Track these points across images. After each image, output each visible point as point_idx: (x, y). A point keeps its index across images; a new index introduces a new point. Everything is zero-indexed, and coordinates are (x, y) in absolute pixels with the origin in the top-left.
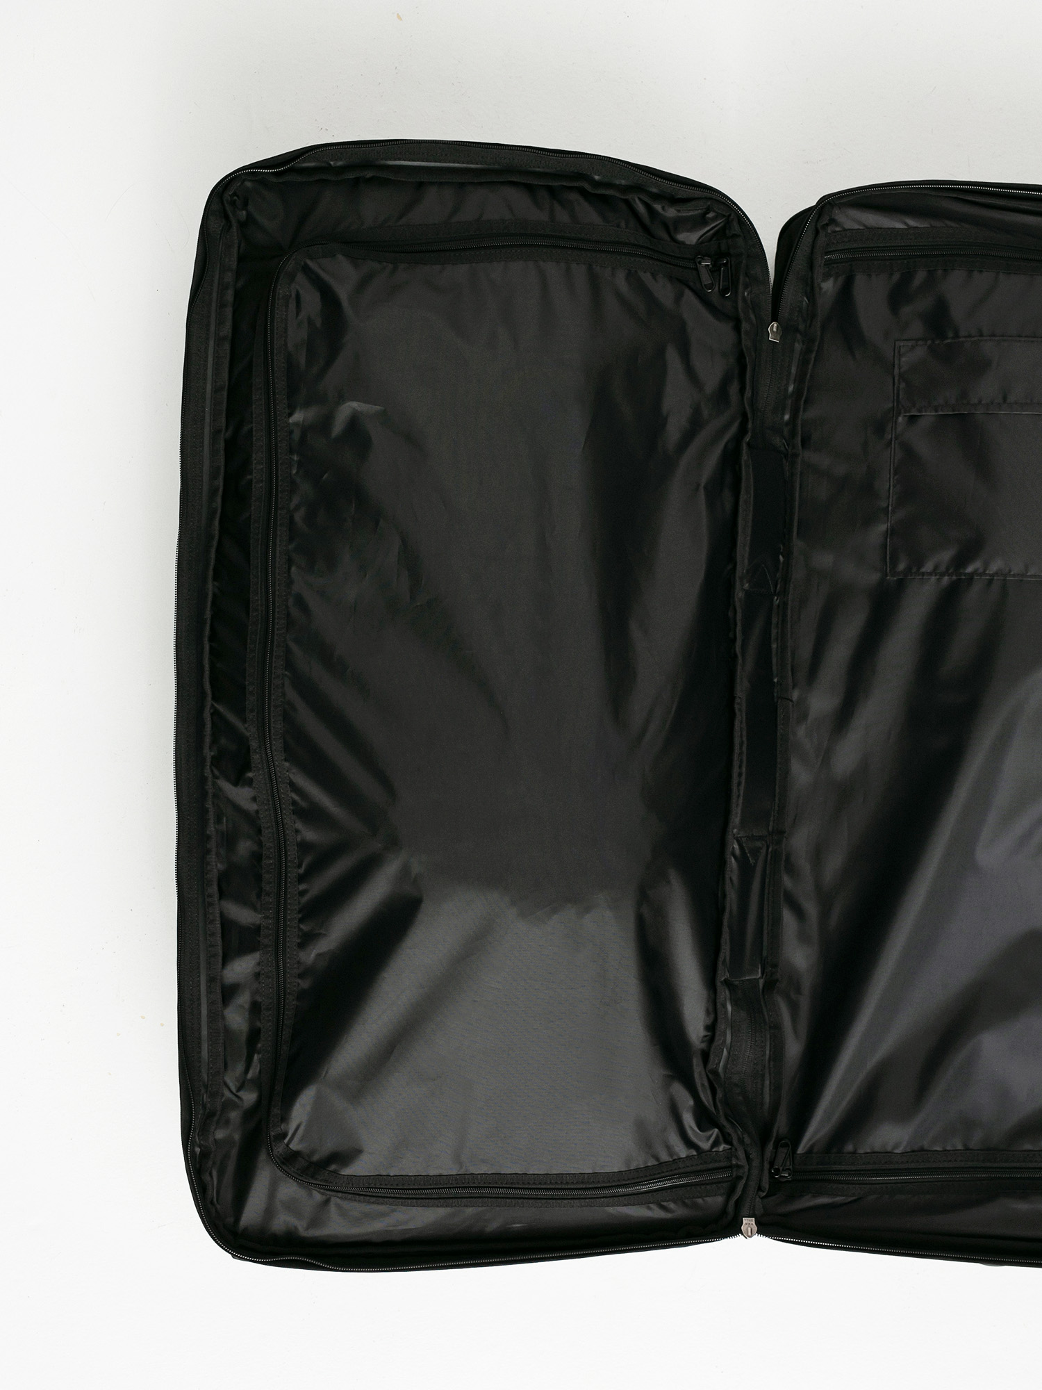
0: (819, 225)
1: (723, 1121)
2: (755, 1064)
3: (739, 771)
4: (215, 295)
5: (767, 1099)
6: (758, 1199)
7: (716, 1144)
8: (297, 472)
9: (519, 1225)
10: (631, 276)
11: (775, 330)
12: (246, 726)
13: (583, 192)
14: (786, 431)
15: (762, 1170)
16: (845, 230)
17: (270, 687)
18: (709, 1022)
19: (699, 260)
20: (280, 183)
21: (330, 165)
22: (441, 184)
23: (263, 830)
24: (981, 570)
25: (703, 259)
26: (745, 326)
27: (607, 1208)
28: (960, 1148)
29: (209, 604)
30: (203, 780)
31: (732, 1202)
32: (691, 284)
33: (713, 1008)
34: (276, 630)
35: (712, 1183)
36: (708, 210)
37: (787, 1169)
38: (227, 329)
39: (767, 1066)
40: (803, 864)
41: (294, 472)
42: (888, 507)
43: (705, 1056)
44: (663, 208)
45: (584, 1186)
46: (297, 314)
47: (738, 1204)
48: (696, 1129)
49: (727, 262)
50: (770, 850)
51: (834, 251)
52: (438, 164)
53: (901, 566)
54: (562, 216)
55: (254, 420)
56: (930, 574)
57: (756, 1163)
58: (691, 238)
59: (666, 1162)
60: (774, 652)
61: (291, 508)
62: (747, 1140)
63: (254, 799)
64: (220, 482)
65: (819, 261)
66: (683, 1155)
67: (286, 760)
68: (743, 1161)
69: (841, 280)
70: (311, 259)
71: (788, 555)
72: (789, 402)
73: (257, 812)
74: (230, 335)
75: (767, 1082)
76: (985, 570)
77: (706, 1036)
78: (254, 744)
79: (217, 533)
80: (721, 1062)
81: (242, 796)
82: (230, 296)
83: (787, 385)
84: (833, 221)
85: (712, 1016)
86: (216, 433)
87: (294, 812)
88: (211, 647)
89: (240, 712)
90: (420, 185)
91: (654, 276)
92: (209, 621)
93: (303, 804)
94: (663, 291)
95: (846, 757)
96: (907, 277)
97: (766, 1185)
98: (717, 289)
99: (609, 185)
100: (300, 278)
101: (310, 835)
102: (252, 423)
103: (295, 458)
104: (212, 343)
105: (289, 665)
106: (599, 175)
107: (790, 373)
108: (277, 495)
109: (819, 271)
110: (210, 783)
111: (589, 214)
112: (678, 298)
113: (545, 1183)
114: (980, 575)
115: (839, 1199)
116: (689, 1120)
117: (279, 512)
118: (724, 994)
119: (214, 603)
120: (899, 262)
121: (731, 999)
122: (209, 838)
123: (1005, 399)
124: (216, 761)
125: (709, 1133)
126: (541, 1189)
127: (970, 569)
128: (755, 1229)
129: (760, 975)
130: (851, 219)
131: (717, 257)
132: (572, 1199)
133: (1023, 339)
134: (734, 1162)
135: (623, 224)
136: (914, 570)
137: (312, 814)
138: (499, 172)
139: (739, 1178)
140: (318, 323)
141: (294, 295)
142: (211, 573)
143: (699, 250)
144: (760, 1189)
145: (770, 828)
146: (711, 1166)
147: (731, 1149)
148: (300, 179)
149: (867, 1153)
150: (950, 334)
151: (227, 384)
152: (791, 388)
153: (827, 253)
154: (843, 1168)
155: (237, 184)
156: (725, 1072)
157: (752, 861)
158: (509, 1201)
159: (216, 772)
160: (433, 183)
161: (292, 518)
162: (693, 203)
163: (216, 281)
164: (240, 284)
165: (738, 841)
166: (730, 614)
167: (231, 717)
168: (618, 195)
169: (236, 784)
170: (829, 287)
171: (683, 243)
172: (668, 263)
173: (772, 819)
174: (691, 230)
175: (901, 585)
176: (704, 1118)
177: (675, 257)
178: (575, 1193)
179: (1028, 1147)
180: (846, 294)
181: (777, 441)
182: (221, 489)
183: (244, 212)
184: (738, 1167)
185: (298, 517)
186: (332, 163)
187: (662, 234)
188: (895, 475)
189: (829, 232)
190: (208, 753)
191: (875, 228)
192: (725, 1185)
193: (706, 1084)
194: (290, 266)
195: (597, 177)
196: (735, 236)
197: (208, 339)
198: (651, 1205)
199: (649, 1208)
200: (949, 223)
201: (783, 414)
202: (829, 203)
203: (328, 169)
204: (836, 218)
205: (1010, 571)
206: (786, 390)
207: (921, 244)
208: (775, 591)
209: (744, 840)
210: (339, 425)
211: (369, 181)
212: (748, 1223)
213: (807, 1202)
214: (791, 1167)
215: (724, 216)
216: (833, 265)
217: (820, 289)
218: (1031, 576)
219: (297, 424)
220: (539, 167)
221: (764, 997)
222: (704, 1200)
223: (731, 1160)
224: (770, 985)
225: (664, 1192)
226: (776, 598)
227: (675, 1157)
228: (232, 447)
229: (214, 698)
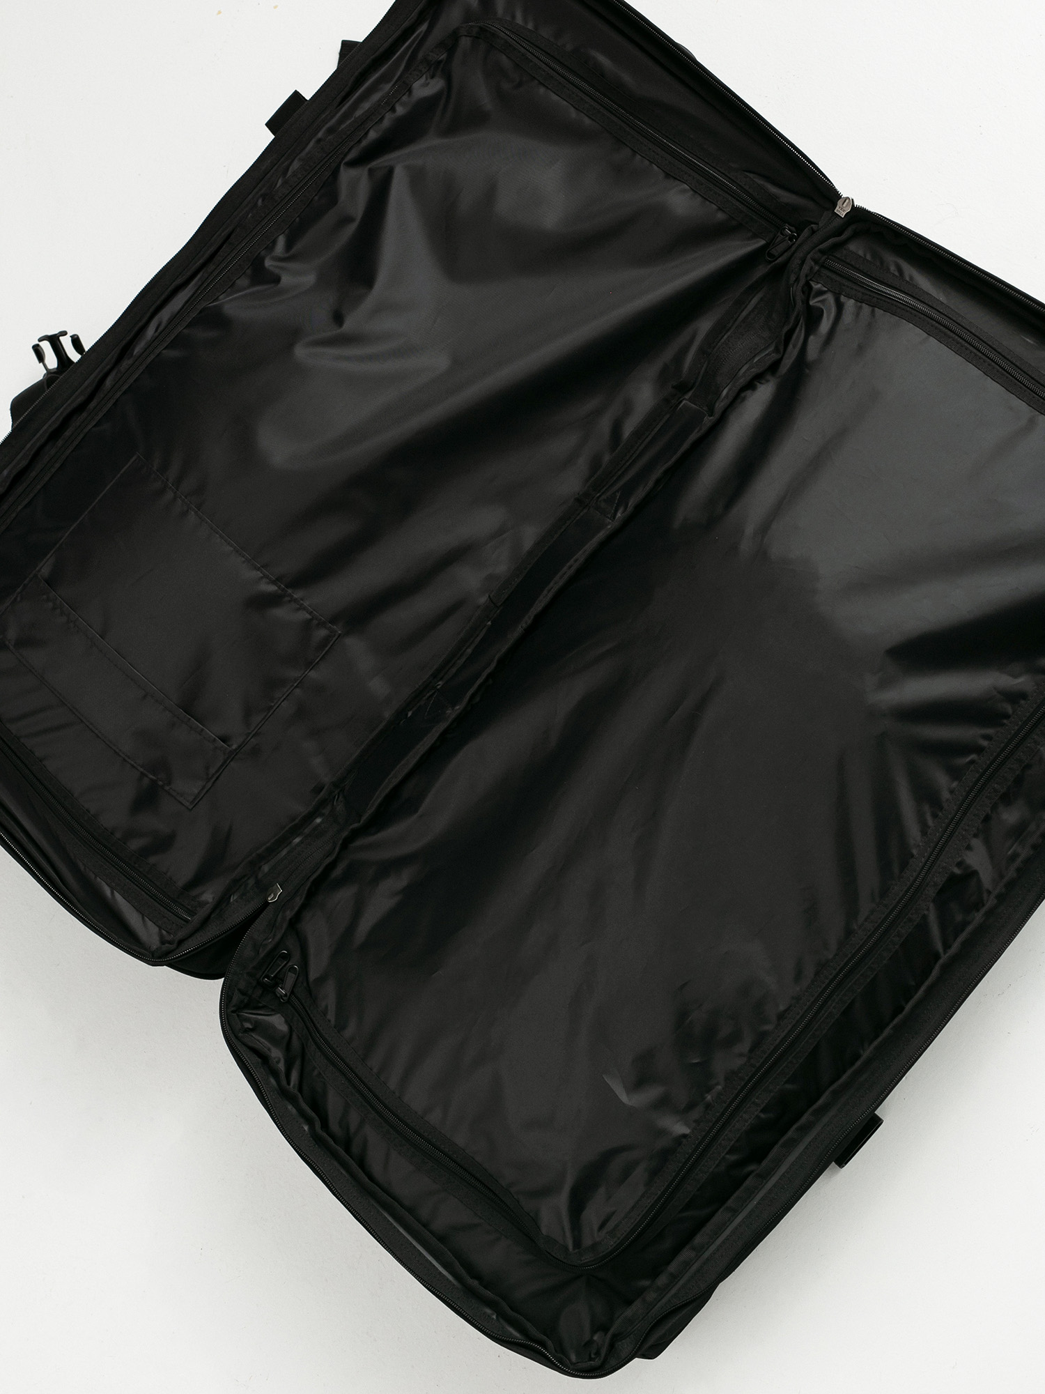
0: (172, 947)
1: (799, 305)
2: (743, 335)
3: (568, 570)
4: (673, 1291)
5: (754, 301)
6: (821, 225)
7: (820, 293)
8: (717, 1084)
9: (1028, 340)
10: (341, 1027)
11: (272, 896)
12: (926, 912)
13: (325, 1125)
14: (326, 811)
15: (800, 245)
16: (160, 928)
17: (879, 926)
18: (748, 393)
19: (285, 998)
20: (547, 1337)
21: (497, 1316)
22: (425, 1226)
23: (982, 817)
24: (264, 580)
25: (281, 996)
26: (289, 914)
27: (945, 302)
28: (639, 157)
29: (880, 1039)
30: (1001, 898)
31: (843, 237)
32: (305, 984)
33: (737, 399)
34: (837, 970)
35: (849, 264)
36: (247, 1030)
37: (783, 235)
38: (686, 1254)
39: (734, 327)
40: (582, 464)
41: (719, 1087)
42: (296, 687)
43: (774, 367)
44: (278, 1062)
45: (946, 330)
46: (614, 1213)
47: (839, 232)
48: (825, 315)
49: (264, 978)
50: (598, 495)
51: (182, 919)
52: (414, 1243)
53: (323, 633)
54: (354, 1118)
55: (719, 1159)
56: (305, 609)
57: (800, 254)
58: (278, 1021)
59: (868, 305)
60: (473, 647)
61: (745, 1059)
62: (793, 278)
63: (969, 848)
64: (791, 1133)
65: (197, 919)
66: (852, 302)
67: (912, 856)
68: (809, 263)
69: (194, 893)
70: (567, 1249)
71: (401, 713)
72: (307, 831)
73: (975, 836)
74: (687, 1247)
75: (744, 313)
76: (262, 578)
77: (760, 383)
78: (931, 892)
79: (827, 1093)
80: (769, 355)
81: (977, 858)
82: (662, 1280)
83: (298, 845)
84: (163, 942)
85: (743, 395)
86: (764, 1177)
87: (941, 808)
88: (907, 1002)
89: (923, 927)
90: (442, 1239)
91: (325, 1013)
92: (891, 1026)
93: (927, 808)
94: (329, 996)
95: (484, 521)
96: (146, 852)
97: (806, 232)
98: (290, 964)
99: (302, 1113)
100: (587, 1241)
101: (942, 780)
102: (724, 1158)
103: (709, 1097)
104: (707, 1254)
105: (849, 932)
106: (303, 1127)
107: (288, 852)
108: (749, 1080)
109: (202, 913)
110: (997, 892)
111: (334, 1103)
112: (321, 980)
113: (976, 355)
114: (267, 577)
115: (760, 182)
116: (825, 326)
117: (758, 1065)
118: (720, 406)
119: (877, 1037)
120: (141, 870)
121: (719, 397)
122: (1034, 847)
123: (145, 697)
124: (978, 905)
125: (819, 305)
126: (983, 354)
127: (272, 588)
128: (840, 202)
129: (684, 402)
130: (149, 933)
131: (270, 989)
132: (965, 329)
133: (96, 732)
134: (817, 268)
135: (316, 1073)
136: (315, 622)
137: (926, 795)
138: (372, 1195)
139: (822, 252)
140: (602, 1190)
141: (605, 1231)
142: (858, 1063)
143: (280, 1006)
144: (813, 232)
145: (585, 511)
146: (838, 279)
147: (811, 280)
148: (528, 1325)
149: (710, 202)
150: (146, 781)
151: (721, 1210)
152: (297, 840)
153: (187, 921)
154: (738, 204)
155: (581, 1365)
156: (769, 345)
157: (618, 495)
158: (1018, 364)
159: (985, 895)
160: (432, 1232)
161: (751, 1051)
162: (250, 1044)
163: (664, 1301)
164: (646, 1283)
165: (614, 517)
166: (477, 699)
167: (935, 930)
168: (301, 1100)
169: (975, 873)
170: (209, 896)
171: (286, 1022)
172: (309, 1015)
173: (578, 518)
174: (271, 1027)
175: (334, 620)
176: (813, 318)
177: (299, 1015)
178: (958, 331)
179: (587, 121)
180: (199, 879)
181: (340, 807)
182: (795, 1126)
183: (595, 1338)
184: (816, 261)
185: (744, 1046)
186: (494, 1317)
187: (296, 1043)
188: (272, 707)
189: (172, 936)
190: (978, 917)
191: (137, 910)
192: (838, 255)
193: (791, 346)
194: (587, 1258)
195: (306, 1128)
196: (243, 993)
197: (708, 1259)
198: (908, 279)
199: (911, 278)
200: (82, 868)
201: (319, 825)
202: (153, 958)
203: (501, 1315)
204: (158, 942)
205: (244, 562)
206: (301, 842)
207: (114, 869)
208: (435, 692)
209: (609, 516)
210: (652, 1093)
211: (478, 1277)
212: (842, 211)
213: (786, 197)
214: (779, 234)
215: (238, 1016)
216: (191, 909)
217: (214, 898)
218: (231, 546)
219: (687, 1124)
220: (341, 1173)
221: (694, 384)
222: (865, 255)
223: (818, 271)
224: (682, 388)
225: (889, 283)
226: (439, 687)
227: (859, 304)
228: (758, 1154)
229: (937, 957)
